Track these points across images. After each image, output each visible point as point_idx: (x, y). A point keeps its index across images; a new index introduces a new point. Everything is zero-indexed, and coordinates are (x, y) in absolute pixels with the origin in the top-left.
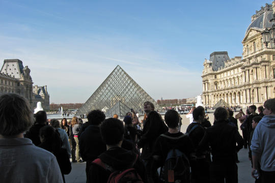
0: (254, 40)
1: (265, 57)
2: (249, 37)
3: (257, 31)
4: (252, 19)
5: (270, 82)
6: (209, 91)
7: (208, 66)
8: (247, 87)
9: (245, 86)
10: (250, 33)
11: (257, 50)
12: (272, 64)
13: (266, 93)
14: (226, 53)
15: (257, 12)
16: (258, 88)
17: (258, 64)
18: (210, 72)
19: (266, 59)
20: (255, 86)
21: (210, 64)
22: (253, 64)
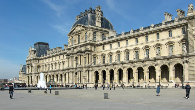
0: (79, 34)
1: (89, 47)
2: (75, 31)
3: (83, 27)
4: (77, 18)
5: (92, 67)
6: (32, 73)
7: (33, 53)
8: (71, 70)
9: (68, 69)
10: (76, 28)
11: (81, 41)
12: (93, 54)
13: (88, 76)
14: (47, 44)
15: (82, 13)
16: (81, 71)
17: (82, 52)
18: (35, 58)
19: (90, 49)
20: (79, 69)
21: (35, 51)
22: (77, 52)
